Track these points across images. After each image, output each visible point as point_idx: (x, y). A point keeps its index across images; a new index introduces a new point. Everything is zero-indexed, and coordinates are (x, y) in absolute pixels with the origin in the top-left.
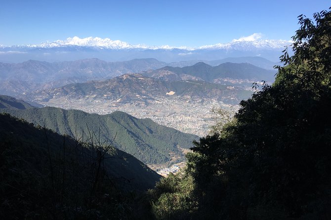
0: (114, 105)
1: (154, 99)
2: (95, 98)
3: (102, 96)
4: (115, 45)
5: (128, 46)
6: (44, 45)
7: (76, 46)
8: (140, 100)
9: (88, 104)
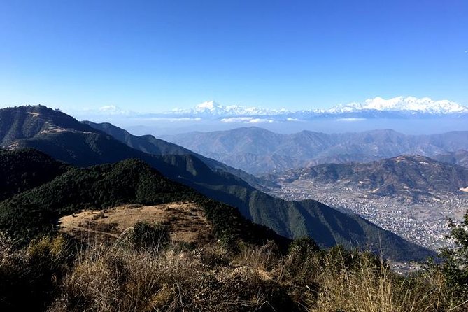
0: (366, 196)
1: (431, 195)
2: (347, 185)
3: (358, 182)
4: (436, 108)
5: (461, 109)
6: (334, 110)
7: (375, 111)
8: (408, 194)
9: (335, 190)
